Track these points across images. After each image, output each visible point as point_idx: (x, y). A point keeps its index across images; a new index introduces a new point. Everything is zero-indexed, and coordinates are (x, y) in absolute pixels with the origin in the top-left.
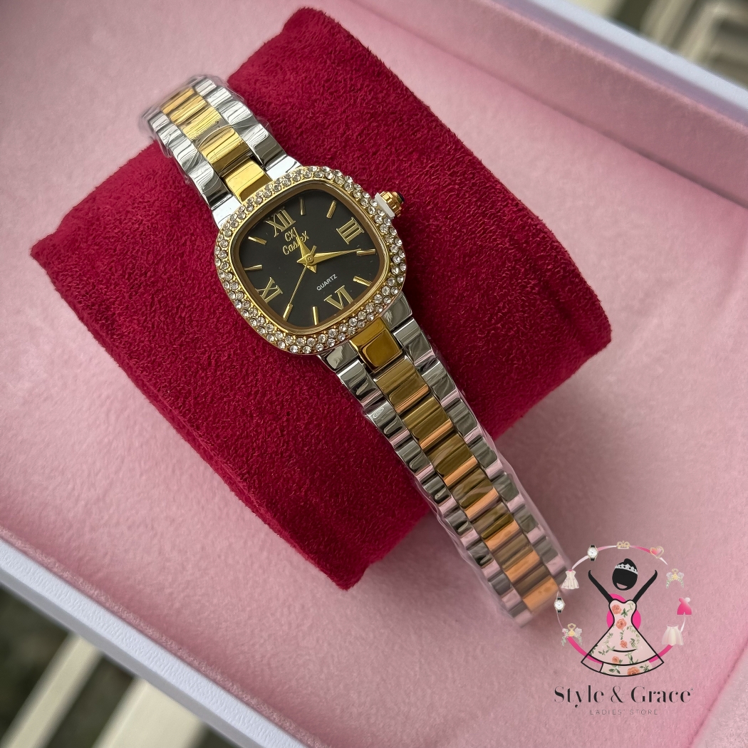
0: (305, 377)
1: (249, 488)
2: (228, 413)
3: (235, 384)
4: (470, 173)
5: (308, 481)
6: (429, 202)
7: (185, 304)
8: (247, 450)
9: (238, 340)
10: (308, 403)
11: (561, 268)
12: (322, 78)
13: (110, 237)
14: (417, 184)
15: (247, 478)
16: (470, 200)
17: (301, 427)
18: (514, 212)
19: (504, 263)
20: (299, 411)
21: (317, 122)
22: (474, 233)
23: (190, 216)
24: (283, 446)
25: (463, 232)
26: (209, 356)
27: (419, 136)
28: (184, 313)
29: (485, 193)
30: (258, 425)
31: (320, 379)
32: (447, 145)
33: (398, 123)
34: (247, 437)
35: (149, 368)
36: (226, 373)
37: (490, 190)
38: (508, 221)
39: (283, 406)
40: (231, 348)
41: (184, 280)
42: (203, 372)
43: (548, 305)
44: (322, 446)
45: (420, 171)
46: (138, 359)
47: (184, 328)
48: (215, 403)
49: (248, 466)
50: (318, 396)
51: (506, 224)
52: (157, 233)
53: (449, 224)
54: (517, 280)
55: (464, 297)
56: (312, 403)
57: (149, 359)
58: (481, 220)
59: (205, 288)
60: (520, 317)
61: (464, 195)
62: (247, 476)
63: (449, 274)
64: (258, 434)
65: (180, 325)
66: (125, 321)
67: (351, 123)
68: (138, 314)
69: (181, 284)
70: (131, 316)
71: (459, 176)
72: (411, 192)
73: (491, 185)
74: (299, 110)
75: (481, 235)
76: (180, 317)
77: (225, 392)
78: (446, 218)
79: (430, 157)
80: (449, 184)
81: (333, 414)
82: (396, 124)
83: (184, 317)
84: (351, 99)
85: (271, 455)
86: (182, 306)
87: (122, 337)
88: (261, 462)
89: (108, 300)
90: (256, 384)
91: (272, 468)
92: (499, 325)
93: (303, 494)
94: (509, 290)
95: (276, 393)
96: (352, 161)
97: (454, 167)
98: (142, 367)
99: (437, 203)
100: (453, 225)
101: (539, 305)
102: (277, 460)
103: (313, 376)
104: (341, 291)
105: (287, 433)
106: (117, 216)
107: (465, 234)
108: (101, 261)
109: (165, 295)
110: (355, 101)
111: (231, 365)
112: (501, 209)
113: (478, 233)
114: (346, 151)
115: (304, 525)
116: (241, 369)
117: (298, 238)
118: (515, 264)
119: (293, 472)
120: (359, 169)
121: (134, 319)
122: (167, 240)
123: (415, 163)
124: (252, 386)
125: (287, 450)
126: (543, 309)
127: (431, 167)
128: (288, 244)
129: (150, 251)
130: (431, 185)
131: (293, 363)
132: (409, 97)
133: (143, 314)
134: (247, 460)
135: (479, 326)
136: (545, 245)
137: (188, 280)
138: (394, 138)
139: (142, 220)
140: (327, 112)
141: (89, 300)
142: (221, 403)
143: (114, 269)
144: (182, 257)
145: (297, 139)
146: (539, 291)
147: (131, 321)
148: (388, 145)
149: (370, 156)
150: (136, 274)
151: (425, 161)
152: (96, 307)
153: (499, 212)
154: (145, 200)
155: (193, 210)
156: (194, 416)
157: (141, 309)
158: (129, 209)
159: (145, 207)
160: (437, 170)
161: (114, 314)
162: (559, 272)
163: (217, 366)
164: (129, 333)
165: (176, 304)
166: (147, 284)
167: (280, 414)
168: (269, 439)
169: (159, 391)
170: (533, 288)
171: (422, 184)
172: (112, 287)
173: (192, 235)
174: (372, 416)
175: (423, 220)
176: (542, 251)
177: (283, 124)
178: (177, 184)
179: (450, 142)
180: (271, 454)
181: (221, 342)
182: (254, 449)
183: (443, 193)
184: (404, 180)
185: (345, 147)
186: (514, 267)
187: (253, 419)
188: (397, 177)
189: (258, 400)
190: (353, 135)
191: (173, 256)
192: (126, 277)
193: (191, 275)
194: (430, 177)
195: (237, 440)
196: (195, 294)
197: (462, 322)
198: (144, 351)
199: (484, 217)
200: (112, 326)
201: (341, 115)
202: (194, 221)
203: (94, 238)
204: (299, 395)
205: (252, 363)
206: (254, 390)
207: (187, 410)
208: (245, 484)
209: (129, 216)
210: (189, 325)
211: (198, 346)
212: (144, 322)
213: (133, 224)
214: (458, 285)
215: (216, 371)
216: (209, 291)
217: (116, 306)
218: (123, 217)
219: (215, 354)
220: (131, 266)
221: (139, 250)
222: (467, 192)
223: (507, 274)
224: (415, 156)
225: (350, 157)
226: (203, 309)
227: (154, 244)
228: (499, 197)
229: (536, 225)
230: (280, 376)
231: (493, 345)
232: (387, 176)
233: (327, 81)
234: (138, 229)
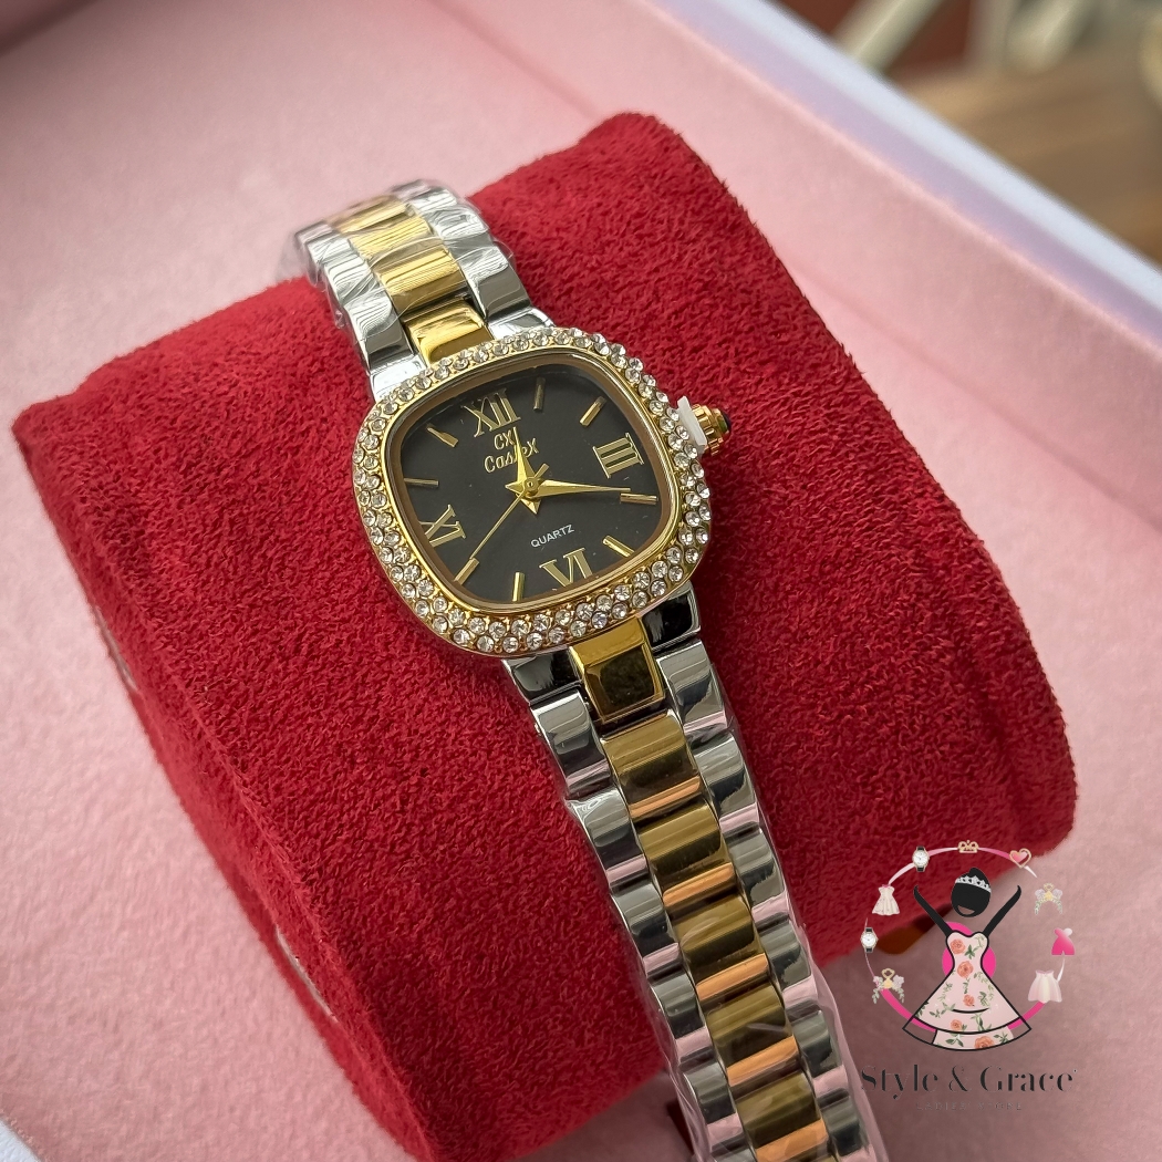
0: (471, 712)
1: (313, 900)
2: (307, 747)
3: (336, 695)
4: (866, 425)
5: (430, 911)
6: (779, 453)
7: (278, 536)
8: (327, 827)
9: (361, 619)
10: (466, 761)
11: (1003, 632)
12: (628, 210)
14: (762, 417)
15: (314, 880)
16: (855, 467)
17: (441, 804)
18: (934, 509)
19: (895, 593)
20: (445, 772)
22: (849, 524)
24: (399, 831)
25: (830, 518)
26: (301, 636)
27: (784, 338)
28: (273, 551)
29: (885, 464)
30: (360, 780)
31: (499, 723)
32: (833, 368)
33: (750, 310)
34: (334, 800)
35: (180, 640)
36: (324, 672)
37: (897, 461)
38: (919, 523)
39: (417, 756)
40: (345, 630)
41: (287, 493)
42: (280, 662)
43: (963, 696)
44: (474, 851)
45: (773, 397)
46: (165, 619)
47: (265, 576)
48: (289, 725)
49: (323, 857)
50: (489, 752)
51: (915, 526)
52: (260, 406)
53: (807, 499)
54: (914, 629)
55: (808, 637)
56: (473, 764)
57: (185, 623)
58: (868, 505)
59: (324, 516)
60: (906, 703)
61: (847, 454)
62: (316, 875)
63: (788, 587)
64: (357, 798)
65: (260, 570)
66: (159, 549)
67: (665, 291)
68: (186, 539)
69: (281, 499)
70: (174, 541)
71: (843, 422)
72: (749, 428)
73: (899, 454)
75: (862, 531)
76: (264, 556)
77: (313, 706)
78: (804, 487)
79: (797, 377)
80: (823, 431)
81: (508, 794)
82: (746, 310)
83: (271, 559)
85: (372, 846)
86: (272, 538)
87: (145, 576)
88: (350, 855)
89: (138, 505)
90: (376, 704)
91: (367, 871)
92: (863, 707)
93: (415, 936)
94: (895, 644)
95: (409, 728)
96: (651, 355)
97: (837, 405)
98: (167, 637)
99: (793, 458)
100: (814, 502)
101: (946, 690)
102: (381, 857)
103: (487, 714)
104: (576, 557)
105: (413, 809)
107: (833, 523)
108: (143, 435)
109: (245, 512)
111: (337, 661)
112: (909, 500)
113: (859, 526)
114: (644, 336)
116: (356, 671)
117: (517, 449)
118: (917, 600)
119: (405, 887)
120: (661, 370)
121: (177, 547)
122: (276, 420)
123: (767, 380)
124: (367, 706)
125: (404, 840)
126: (953, 700)
127: (796, 395)
128: (497, 454)
129: (239, 432)
130: (788, 425)
131: (455, 683)
132: (779, 275)
133: (194, 541)
134: (323, 847)
135: (823, 698)
136: (981, 580)
137: (295, 495)
138: (738, 333)
141: (102, 498)
142: (301, 725)
143: (162, 453)
144: (294, 455)
145: (559, 298)
146: (952, 664)
147: (170, 551)
148: (724, 341)
149: (686, 353)
150: (202, 468)
151: (786, 381)
152: (112, 513)
153: (905, 502)
154: (253, 351)
155: (337, 380)
156: (243, 744)
157: (194, 530)
158: (220, 360)
159: (248, 362)
160: (806, 402)
161: (142, 532)
162: (996, 638)
163: (311, 656)
164: (161, 572)
165: (262, 531)
166: (216, 487)
167: (408, 770)
168: (377, 812)
169: (188, 685)
170: (941, 655)
171: (771, 419)
172: (151, 484)
173: (324, 420)
174: (582, 810)
175: (761, 481)
176: (973, 590)
178: (318, 333)
179: (840, 364)
180: (372, 842)
181: (329, 616)
182: (341, 826)
183: (808, 443)
184: (739, 406)
185: (643, 328)
186: (913, 606)
187: (352, 769)
188: (728, 397)
189: (372, 735)
190: (663, 311)
191: (279, 449)
192: (183, 468)
193: (303, 488)
194: (790, 410)
195: (313, 803)
196: (302, 522)
197: (793, 682)
198: (180, 608)
199: (876, 502)
200: (131, 553)
201: (649, 274)
202: (333, 398)
204: (454, 741)
205: (379, 664)
206: (370, 713)
207: (232, 730)
208: (308, 891)
209: (216, 371)
210: (277, 572)
211: (284, 612)
212: (193, 554)
213: (219, 384)
214: (801, 611)
215: (305, 665)
216: (330, 522)
217: (150, 518)
218: (203, 372)
219: (311, 635)
220: (195, 451)
221: (217, 428)
222: (853, 451)
223: (898, 614)
224: (770, 369)
225: (650, 347)
226: (311, 550)
227: (249, 422)
228: (910, 476)
229: (970, 542)
230: (426, 700)
231: (843, 743)
232: (709, 393)
233: (638, 215)
234: (226, 393)
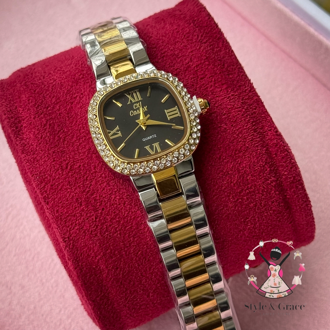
0: (120, 191)
1: (66, 247)
2: (67, 199)
3: (78, 183)
4: (254, 106)
5: (102, 253)
6: (225, 114)
7: (64, 130)
8: (72, 224)
9: (88, 159)
10: (117, 206)
11: (292, 176)
12: (185, 31)
13: (35, 84)
14: (221, 102)
15: (66, 240)
16: (249, 120)
17: (108, 220)
18: (273, 135)
19: (258, 162)
20: (110, 209)
21: (174, 53)
22: (245, 139)
23: (84, 84)
24: (94, 227)
25: (240, 136)
26: (68, 163)
27: (231, 76)
28: (62, 135)
29: (259, 119)
30: (83, 210)
31: (128, 195)
32: (246, 87)
33: (221, 66)
34: (74, 216)
35: (31, 161)
36: (74, 175)
37: (263, 119)
38: (268, 139)
39: (101, 204)
40: (82, 162)
41: (68, 117)
42: (61, 171)
43: (278, 196)
44: (117, 235)
45: (225, 96)
46: (27, 155)
47: (59, 143)
48: (62, 191)
49: (70, 233)
50: (124, 204)
51: (267, 140)
52: (62, 88)
53: (233, 129)
54: (263, 174)
56: (119, 208)
57: (33, 156)
58: (252, 133)
59: (79, 125)
60: (259, 197)
61: (247, 116)
62: (67, 239)
63: (224, 158)
64: (81, 215)
65: (57, 141)
66: (27, 131)
67: (194, 59)
68: (35, 129)
69: (66, 118)
70: (31, 129)
71: (247, 105)
72: (216, 105)
73: (264, 116)
74: (166, 45)
75: (249, 141)
76: (59, 136)
77: (70, 186)
78: (232, 126)
79: (234, 90)
80: (240, 108)
81: (129, 218)
82: (219, 66)
83: (61, 138)
84: (198, 46)
85: (85, 231)
86: (62, 131)
87: (22, 140)
88: (78, 234)
89: (21, 117)
90: (90, 186)
91: (83, 239)
92: (245, 198)
93: (96, 260)
94: (257, 178)
95: (100, 195)
96: (187, 79)
97: (246, 99)
98: (27, 160)
99: (230, 116)
100: (235, 131)
101: (273, 193)
102: (88, 235)
103: (125, 192)
104: (156, 145)
105: (99, 221)
106: (43, 74)
107: (240, 138)
108: (25, 95)
109: (54, 122)
110: (200, 48)
111: (79, 172)
112: (266, 131)
113: (248, 139)
114: (186, 73)
115: (92, 280)
116: (84, 176)
117: (141, 109)
118: (265, 164)
119: (94, 245)
120: (190, 84)
121: (32, 131)
122: (67, 93)
123: (224, 90)
124: (87, 187)
125: (95, 230)
126: (274, 197)
127: (232, 95)
128: (134, 110)
129: (55, 96)
130: (229, 105)
131: (115, 181)
133: (38, 130)
134: (70, 230)
135: (232, 194)
136: (287, 159)
137: (70, 118)
138: (216, 74)
139: (56, 80)
140: (182, 50)
141: (11, 114)
142: (66, 191)
143: (30, 101)
144: (71, 104)
145: (160, 59)
146: (275, 185)
147: (30, 132)
148: (211, 76)
149: (198, 79)
150: (42, 107)
151: (230, 91)
152: (13, 120)
153: (265, 132)
154: (62, 70)
155: (87, 81)
156: (48, 196)
157: (38, 126)
158: (52, 72)
159: (61, 73)
160: (235, 98)
161: (22, 126)
162: (290, 178)
163: (71, 170)
164: (27, 139)
165: (59, 128)
166: (46, 113)
167: (98, 208)
168: (87, 221)
169: (32, 176)
170: (272, 182)
171: (224, 103)
172: (26, 110)
173: (82, 94)
174: (153, 225)
175: (218, 123)
176: (284, 162)
177: (155, 49)
179: (248, 86)
180: (85, 230)
181: (78, 157)
182: (76, 224)
183: (235, 111)
184: (214, 98)
185: (186, 70)
186: (264, 166)
187: (81, 207)
188: (210, 95)
189: (88, 196)
190: (192, 65)
191: (67, 102)
192: (36, 106)
193: (73, 115)
194: (230, 100)
195: (68, 216)
196: (72, 126)
197: (223, 188)
198: (32, 151)
199: (255, 132)
200: (18, 133)
201: (189, 53)
202: (85, 87)
203: (26, 82)
204: (113, 200)
205: (92, 174)
206: (88, 190)
207: (45, 191)
208: (64, 244)
209: (50, 75)
210: (63, 142)
211: (63, 155)
212: (37, 134)
215: (69, 172)
216: (81, 127)
217: (25, 121)
218: (46, 75)
219: (71, 163)
220: (40, 101)
221: (48, 94)
222: (249, 115)
223: (258, 168)
224: (225, 87)
225: (187, 77)
226: (74, 135)
227: (58, 93)
228: (267, 124)
229: (284, 146)
230: (106, 186)
231: (238, 208)
232: (205, 93)
234: (52, 83)
